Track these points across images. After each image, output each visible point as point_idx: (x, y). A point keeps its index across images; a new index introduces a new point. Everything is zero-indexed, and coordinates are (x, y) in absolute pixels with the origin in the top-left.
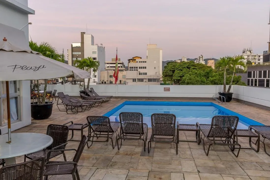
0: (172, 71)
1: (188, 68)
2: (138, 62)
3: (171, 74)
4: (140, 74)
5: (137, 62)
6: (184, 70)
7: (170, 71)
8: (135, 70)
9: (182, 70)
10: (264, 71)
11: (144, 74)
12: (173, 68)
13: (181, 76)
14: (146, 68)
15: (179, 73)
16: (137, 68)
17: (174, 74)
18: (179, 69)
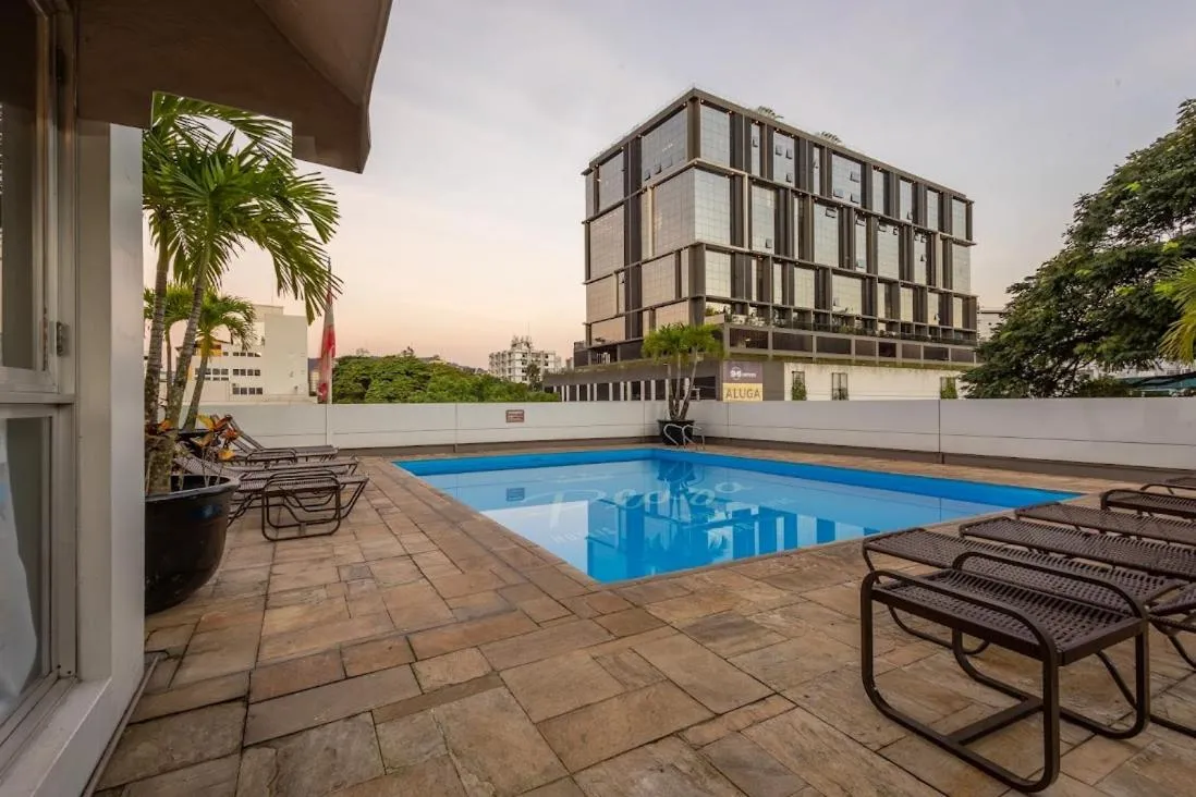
0: (361, 381)
1: (408, 374)
2: (230, 354)
3: (360, 390)
4: (236, 391)
5: (226, 354)
6: (399, 380)
7: (355, 381)
8: (215, 379)
9: (390, 380)
10: (614, 385)
11: (252, 391)
12: (364, 375)
13: (392, 395)
14: (258, 373)
15: (383, 388)
16: (225, 372)
17: (368, 391)
18: (383, 376)
